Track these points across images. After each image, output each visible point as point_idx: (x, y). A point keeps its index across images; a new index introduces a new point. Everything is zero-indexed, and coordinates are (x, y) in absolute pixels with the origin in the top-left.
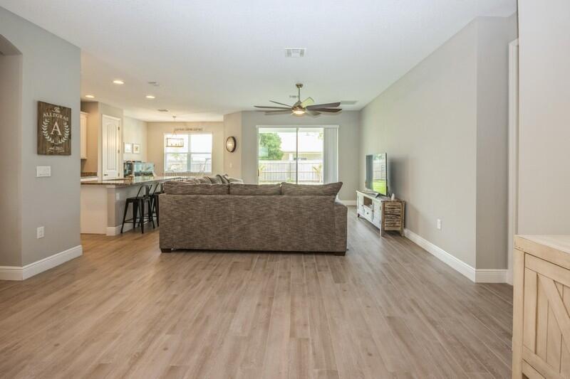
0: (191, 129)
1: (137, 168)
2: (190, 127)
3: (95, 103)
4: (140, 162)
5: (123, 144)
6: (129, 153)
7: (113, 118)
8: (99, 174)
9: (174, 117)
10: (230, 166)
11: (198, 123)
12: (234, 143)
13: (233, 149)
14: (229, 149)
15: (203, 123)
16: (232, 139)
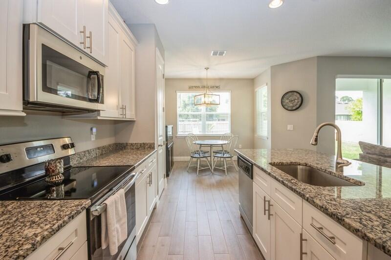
2: (206, 85)
8: (156, 146)
9: (207, 69)
10: (288, 129)
11: (215, 79)
12: (300, 98)
13: (298, 106)
14: (289, 107)
15: (221, 79)
16: (295, 94)
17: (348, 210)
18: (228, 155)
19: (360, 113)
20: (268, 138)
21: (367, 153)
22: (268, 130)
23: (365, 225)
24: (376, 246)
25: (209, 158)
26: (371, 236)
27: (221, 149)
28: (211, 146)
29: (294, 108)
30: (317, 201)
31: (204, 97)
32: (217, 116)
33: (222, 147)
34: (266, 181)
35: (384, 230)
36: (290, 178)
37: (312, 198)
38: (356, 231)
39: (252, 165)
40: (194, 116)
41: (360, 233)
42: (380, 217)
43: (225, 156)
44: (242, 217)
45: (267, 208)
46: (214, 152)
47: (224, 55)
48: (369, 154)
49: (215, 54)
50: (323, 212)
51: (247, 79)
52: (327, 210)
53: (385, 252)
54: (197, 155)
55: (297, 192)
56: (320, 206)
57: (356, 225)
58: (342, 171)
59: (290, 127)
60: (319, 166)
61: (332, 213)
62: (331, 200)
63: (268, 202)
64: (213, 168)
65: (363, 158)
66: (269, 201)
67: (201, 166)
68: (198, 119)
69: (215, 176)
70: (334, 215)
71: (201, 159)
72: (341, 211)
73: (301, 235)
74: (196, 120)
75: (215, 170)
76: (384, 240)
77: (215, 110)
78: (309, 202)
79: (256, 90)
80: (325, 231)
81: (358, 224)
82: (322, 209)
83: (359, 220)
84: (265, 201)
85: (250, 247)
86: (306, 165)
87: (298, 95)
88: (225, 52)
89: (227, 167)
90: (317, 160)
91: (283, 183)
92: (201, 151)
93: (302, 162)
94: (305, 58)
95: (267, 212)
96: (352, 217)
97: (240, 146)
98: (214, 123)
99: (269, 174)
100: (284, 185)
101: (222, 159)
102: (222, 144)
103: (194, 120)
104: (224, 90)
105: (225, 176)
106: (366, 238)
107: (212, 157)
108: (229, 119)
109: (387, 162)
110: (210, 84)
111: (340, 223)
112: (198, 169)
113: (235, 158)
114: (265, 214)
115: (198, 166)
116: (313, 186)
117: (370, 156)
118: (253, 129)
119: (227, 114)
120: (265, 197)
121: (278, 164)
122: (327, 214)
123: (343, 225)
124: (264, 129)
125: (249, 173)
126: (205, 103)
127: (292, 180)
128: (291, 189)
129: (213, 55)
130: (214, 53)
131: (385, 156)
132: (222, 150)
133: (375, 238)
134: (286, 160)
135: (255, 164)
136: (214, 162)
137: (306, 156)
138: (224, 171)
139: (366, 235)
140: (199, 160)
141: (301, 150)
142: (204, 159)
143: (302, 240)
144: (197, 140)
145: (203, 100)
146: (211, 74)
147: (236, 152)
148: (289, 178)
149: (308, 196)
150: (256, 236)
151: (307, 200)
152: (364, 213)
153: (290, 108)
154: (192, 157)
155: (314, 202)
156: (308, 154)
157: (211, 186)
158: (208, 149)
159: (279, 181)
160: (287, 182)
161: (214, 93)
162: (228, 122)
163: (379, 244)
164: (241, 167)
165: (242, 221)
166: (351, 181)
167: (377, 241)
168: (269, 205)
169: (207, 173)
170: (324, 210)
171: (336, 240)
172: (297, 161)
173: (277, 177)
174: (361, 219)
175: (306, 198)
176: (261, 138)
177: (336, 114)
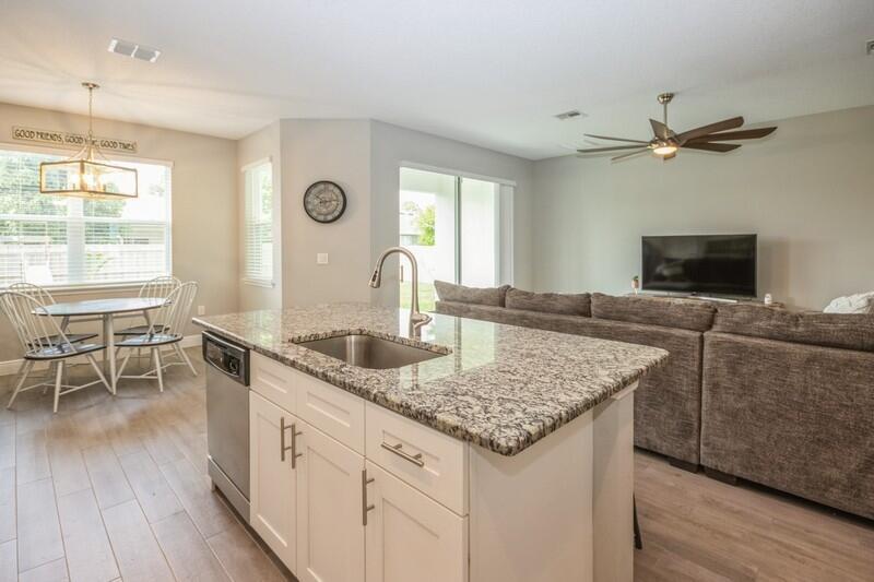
9: (92, 87)
10: (319, 261)
11: (119, 123)
12: (341, 198)
13: (336, 214)
14: (320, 214)
16: (331, 187)
17: (439, 398)
18: (165, 338)
19: (431, 232)
20: (274, 285)
21: (446, 300)
22: (274, 267)
23: (464, 417)
24: (481, 445)
25: (98, 355)
26: (473, 430)
27: (141, 321)
28: (106, 317)
29: (330, 218)
30: (392, 397)
31: (78, 170)
32: (121, 229)
33: (146, 315)
34: (284, 382)
35: (488, 415)
36: (337, 363)
37: (382, 393)
38: (452, 431)
39: (248, 350)
40: (30, 229)
41: (459, 433)
42: (479, 398)
43: (154, 341)
44: (217, 490)
45: (288, 443)
46: (115, 334)
47: (153, 60)
48: (449, 300)
49: (122, 49)
50: (403, 414)
51: (219, 138)
52: (409, 407)
53: (494, 450)
54: (52, 352)
55: (355, 388)
56: (397, 405)
57: (453, 420)
58: (419, 335)
59: (322, 258)
60: (384, 332)
61: (417, 412)
62: (413, 390)
63: (290, 429)
64: (114, 380)
65: (440, 309)
66: (293, 427)
67: (69, 380)
68: (47, 239)
69: (125, 402)
70: (421, 414)
71: (68, 360)
72: (428, 405)
73: (364, 473)
74: (37, 239)
75: (122, 384)
76: (491, 431)
77: (114, 213)
78: (378, 403)
79: (243, 169)
80: (406, 450)
81: (457, 418)
82: (401, 409)
83: (455, 411)
84: (283, 428)
85: (244, 554)
86: (361, 334)
87: (337, 191)
88: (157, 53)
89: (162, 370)
90: (379, 321)
91: (326, 376)
92: (69, 336)
93: (354, 328)
95: (288, 453)
96: (447, 409)
97: (201, 309)
98: (112, 250)
99: (293, 364)
100: (328, 381)
101: (146, 351)
102: (145, 310)
103: (30, 239)
104: (151, 156)
105: (158, 396)
106: (468, 437)
107: (111, 349)
108: (168, 237)
109: (469, 310)
110: (102, 133)
111: (430, 425)
112: (57, 394)
113: (194, 340)
114: (283, 459)
115: (58, 386)
116: (381, 371)
117: (450, 303)
118: (238, 265)
119: (160, 224)
120: (282, 420)
121: (308, 339)
122: (410, 416)
123: (436, 428)
124: (265, 264)
125: (238, 373)
126: (83, 189)
127: (342, 366)
128: (344, 386)
129: (116, 50)
130: (117, 45)
131: (468, 302)
132: (145, 325)
133: (479, 432)
134: (323, 328)
135: (255, 348)
136: (119, 362)
137: (358, 315)
138: (152, 383)
139: (467, 432)
140: (60, 365)
141: (348, 303)
142: (82, 359)
143: (365, 482)
144: (50, 303)
145: (74, 179)
146: (105, 104)
147: (197, 324)
148: (335, 365)
149: (375, 391)
150: (260, 520)
151: (375, 400)
152: (459, 397)
153: (321, 218)
154: (28, 358)
155: (387, 401)
156: (361, 310)
157: (111, 435)
158: (97, 326)
159: (316, 375)
160: (332, 374)
161: (113, 163)
162: (163, 247)
163: (486, 440)
164: (216, 361)
165: (217, 500)
166: (434, 349)
167: (483, 436)
168: (294, 435)
169: (93, 400)
170: (405, 410)
171: (424, 459)
172: (346, 327)
173: (311, 367)
174: (457, 408)
175: (372, 397)
176: (257, 287)
177: (401, 232)
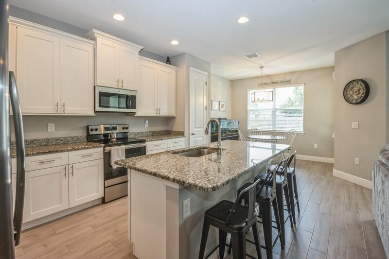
0: (277, 83)
1: (223, 126)
2: (275, 80)
3: (182, 55)
4: (226, 119)
5: (210, 102)
6: (216, 111)
7: (201, 72)
8: (186, 134)
9: (262, 68)
11: (285, 74)
12: (365, 89)
13: (362, 98)
15: (292, 73)
29: (359, 101)
51: (328, 67)
59: (354, 125)
87: (363, 84)
94: (374, 35)
97: (315, 145)
110: (280, 79)
146: (270, 71)
153: (354, 101)
